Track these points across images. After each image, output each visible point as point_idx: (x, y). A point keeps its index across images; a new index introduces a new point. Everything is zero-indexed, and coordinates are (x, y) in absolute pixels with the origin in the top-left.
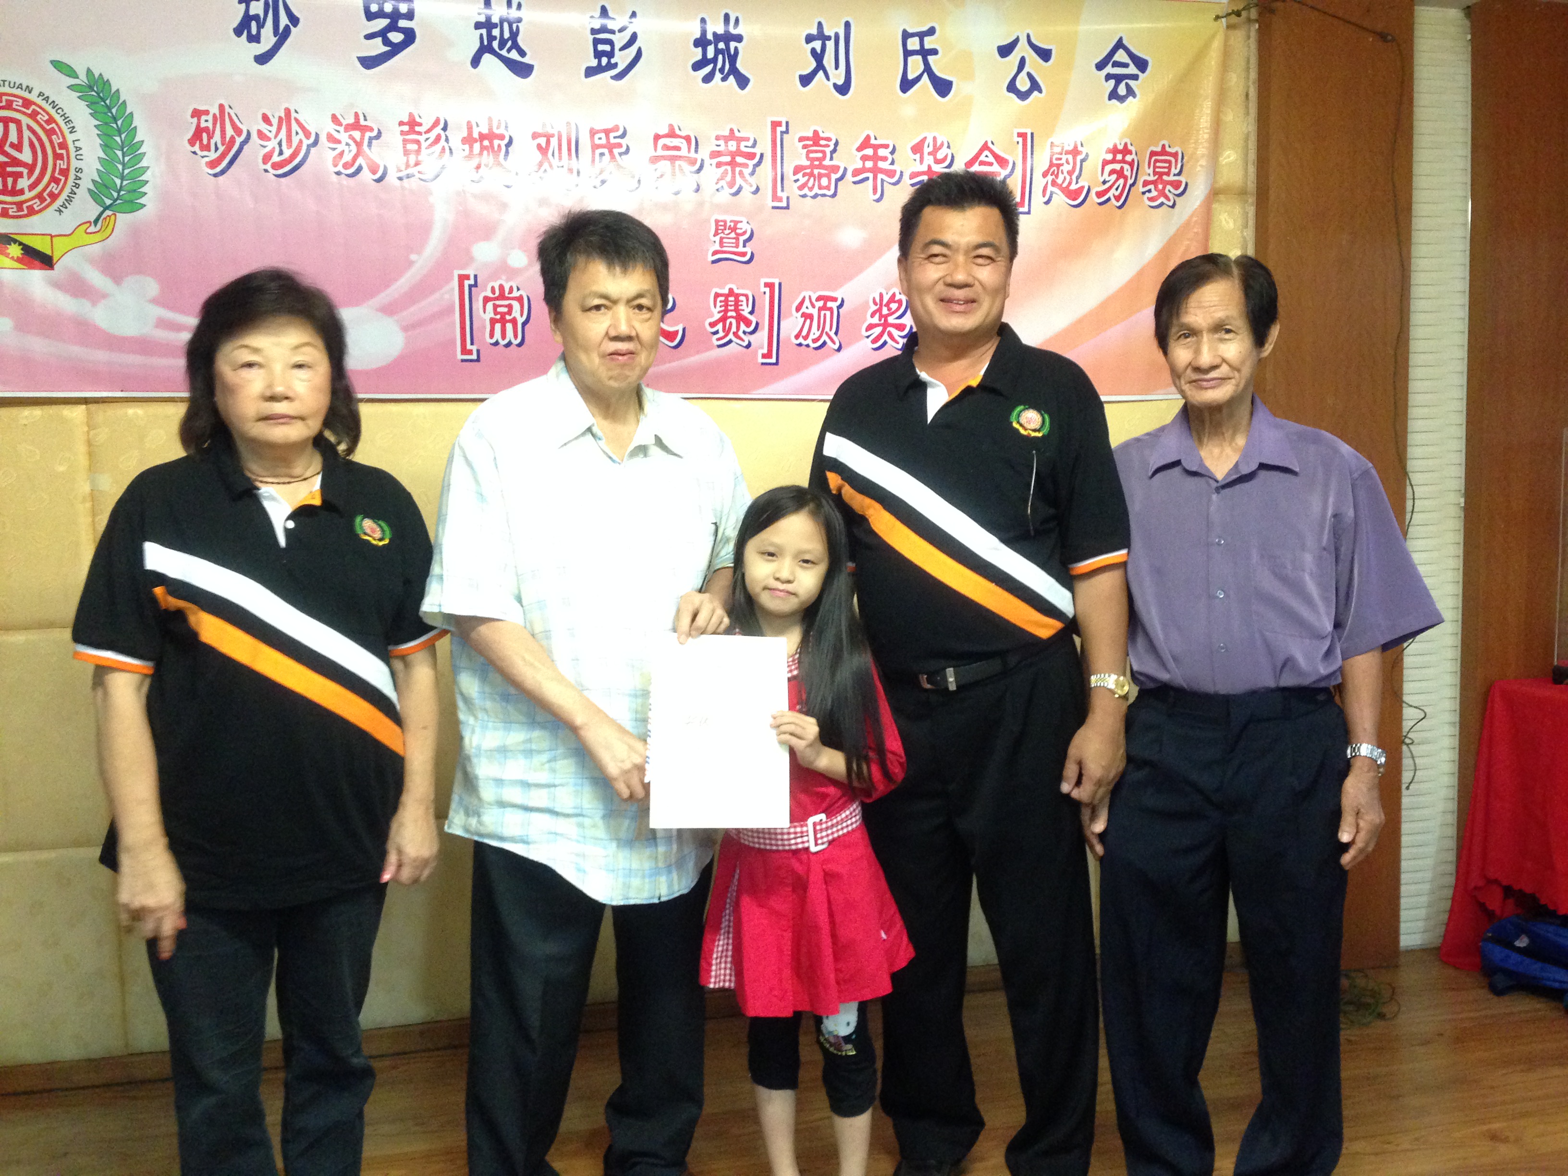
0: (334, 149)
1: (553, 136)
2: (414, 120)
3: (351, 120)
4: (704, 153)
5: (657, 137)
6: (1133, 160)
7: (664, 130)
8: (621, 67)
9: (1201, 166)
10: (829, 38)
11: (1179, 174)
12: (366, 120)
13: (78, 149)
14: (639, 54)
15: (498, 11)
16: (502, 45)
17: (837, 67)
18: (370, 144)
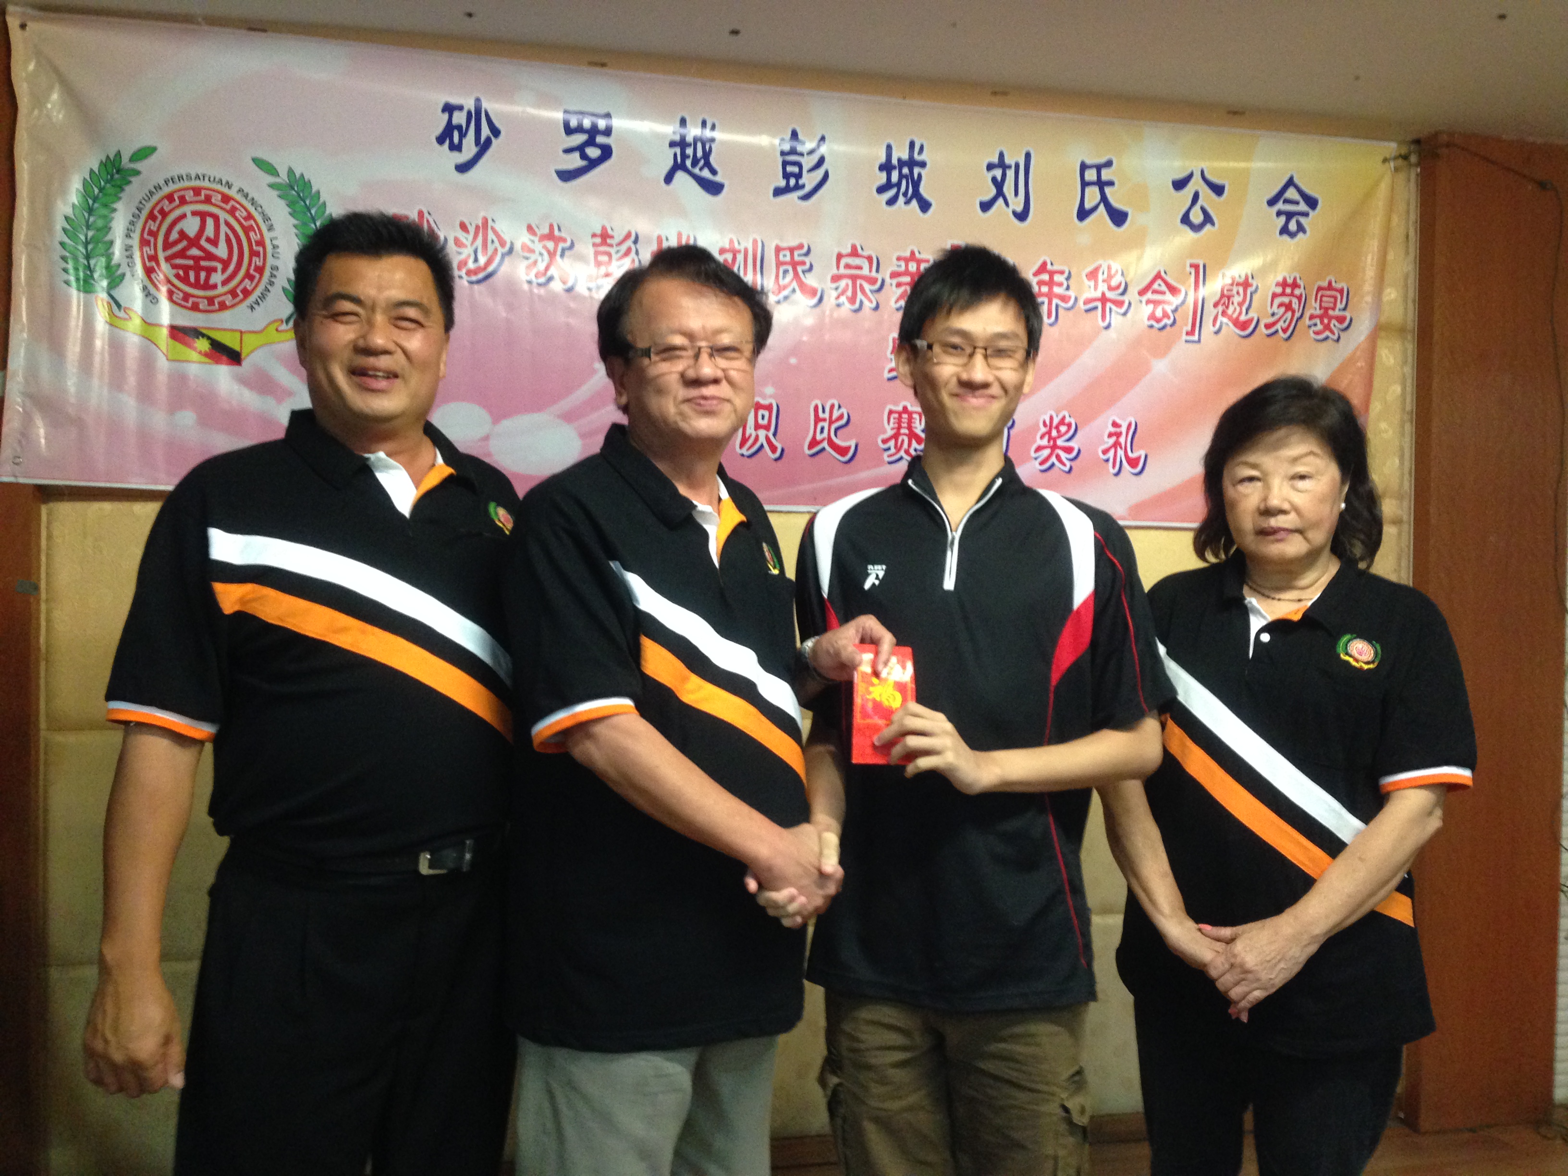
0: (527, 258)
1: (739, 251)
2: (607, 231)
3: (546, 231)
4: (885, 273)
5: (840, 256)
6: (1301, 295)
7: (849, 250)
8: (808, 188)
9: (1366, 303)
10: (1010, 167)
11: (1345, 309)
12: (559, 229)
13: (275, 247)
14: (826, 176)
15: (693, 131)
16: (695, 163)
17: (1016, 193)
18: (562, 255)
